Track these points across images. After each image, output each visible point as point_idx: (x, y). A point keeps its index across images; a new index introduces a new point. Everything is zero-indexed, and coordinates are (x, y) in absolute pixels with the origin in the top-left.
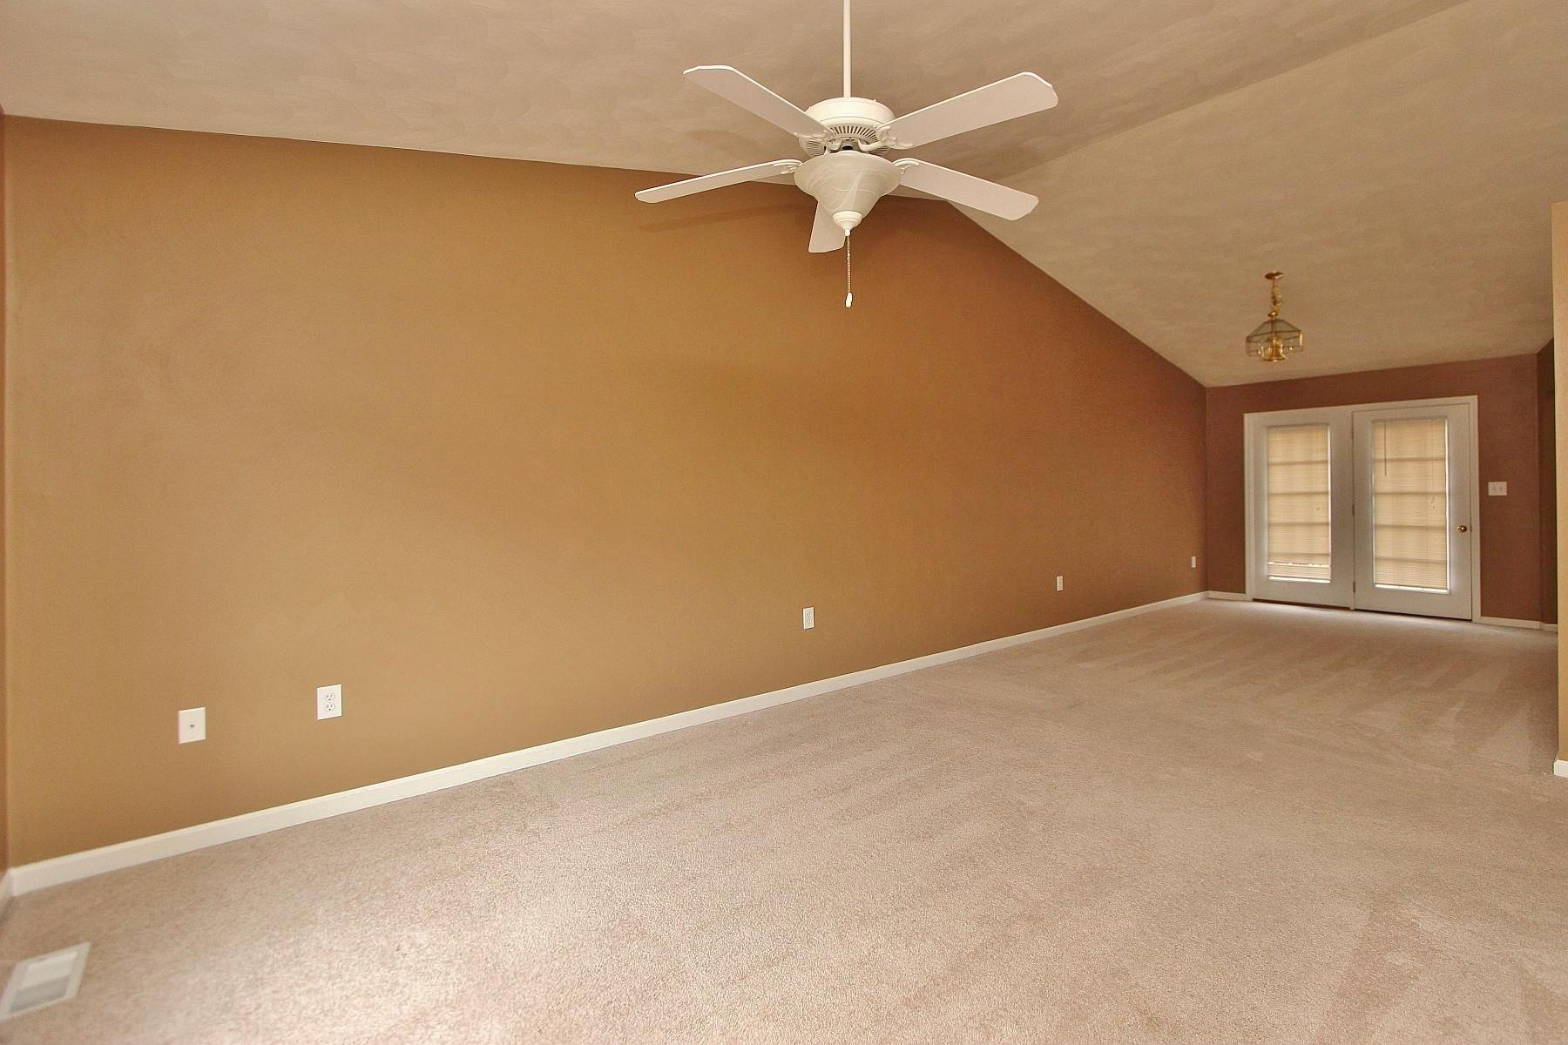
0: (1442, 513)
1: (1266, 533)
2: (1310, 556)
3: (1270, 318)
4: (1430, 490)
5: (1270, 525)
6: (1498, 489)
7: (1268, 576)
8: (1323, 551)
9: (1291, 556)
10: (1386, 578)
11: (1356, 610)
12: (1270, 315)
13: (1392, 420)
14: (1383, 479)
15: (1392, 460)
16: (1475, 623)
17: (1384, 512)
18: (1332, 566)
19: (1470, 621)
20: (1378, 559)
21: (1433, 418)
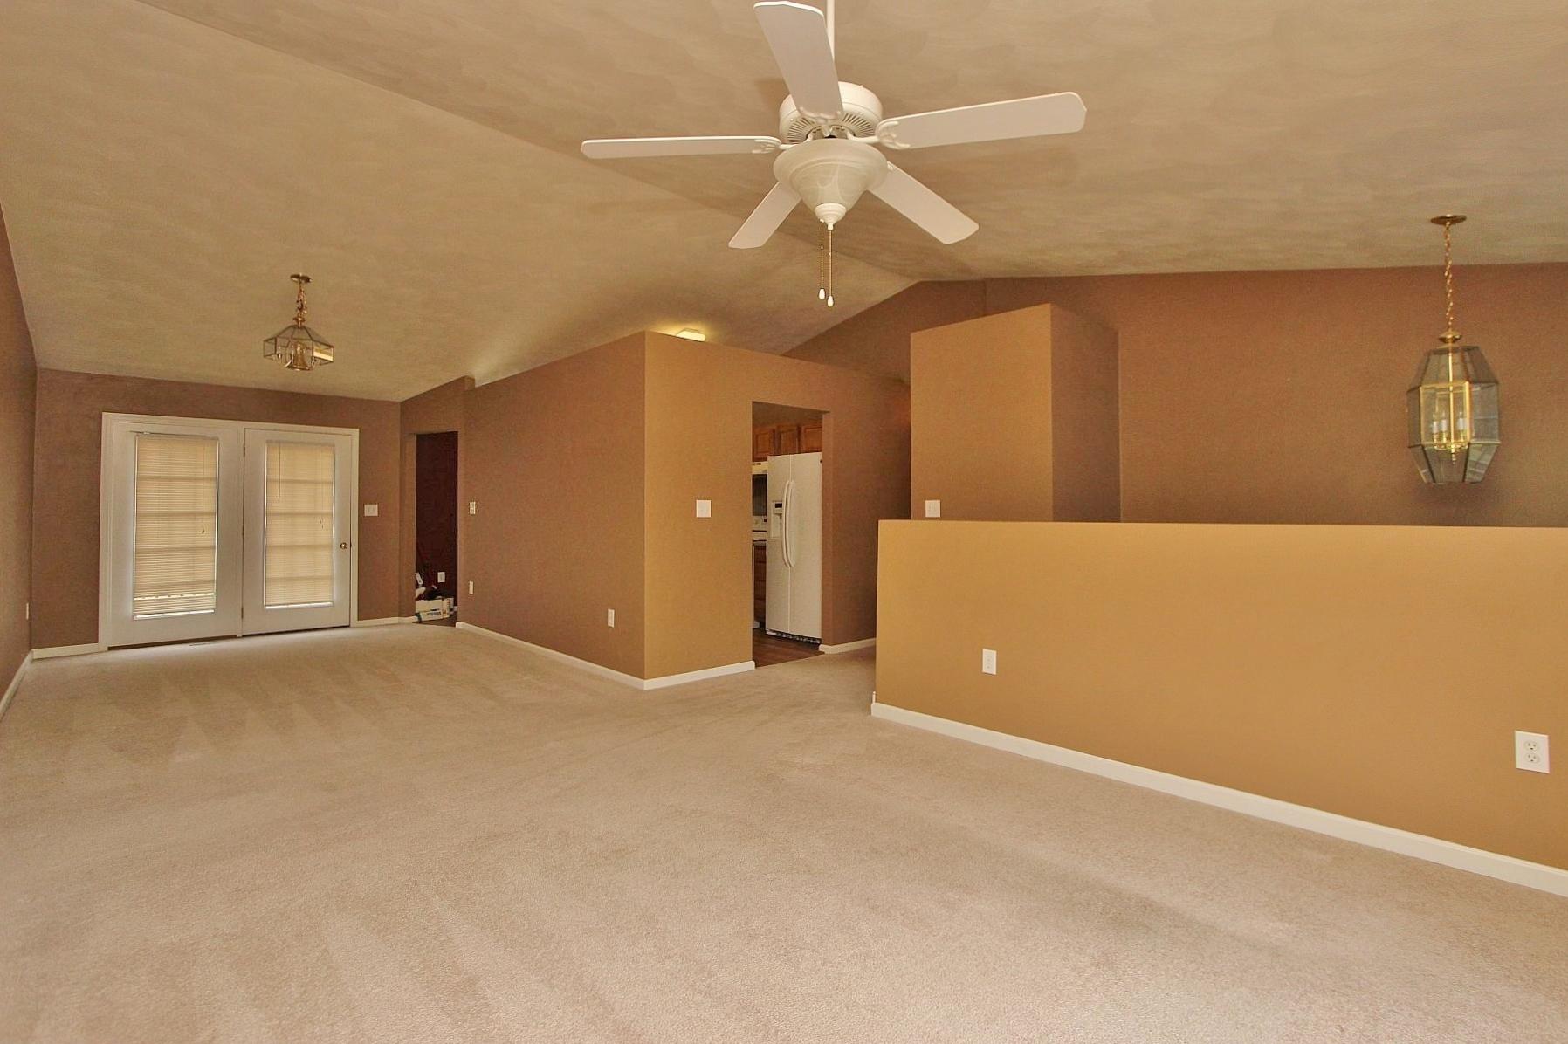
0: (327, 533)
1: (131, 564)
2: (191, 585)
3: (295, 323)
4: (320, 510)
5: (137, 552)
6: (372, 510)
7: (133, 616)
8: (209, 577)
9: (168, 587)
10: (277, 598)
11: (244, 636)
12: (296, 319)
13: (288, 442)
14: (277, 501)
15: (286, 482)
16: (354, 627)
17: (276, 533)
18: (217, 593)
19: (348, 626)
20: (270, 580)
21: (323, 445)
